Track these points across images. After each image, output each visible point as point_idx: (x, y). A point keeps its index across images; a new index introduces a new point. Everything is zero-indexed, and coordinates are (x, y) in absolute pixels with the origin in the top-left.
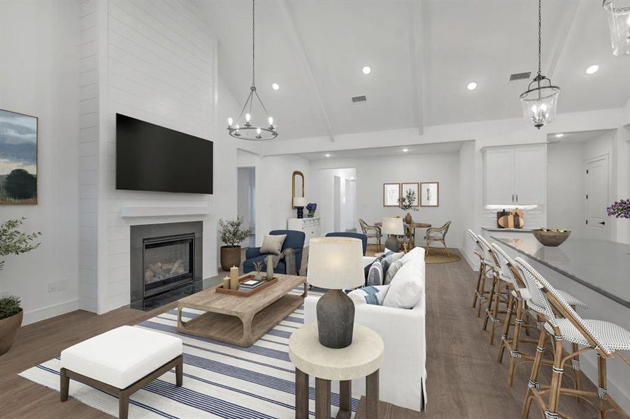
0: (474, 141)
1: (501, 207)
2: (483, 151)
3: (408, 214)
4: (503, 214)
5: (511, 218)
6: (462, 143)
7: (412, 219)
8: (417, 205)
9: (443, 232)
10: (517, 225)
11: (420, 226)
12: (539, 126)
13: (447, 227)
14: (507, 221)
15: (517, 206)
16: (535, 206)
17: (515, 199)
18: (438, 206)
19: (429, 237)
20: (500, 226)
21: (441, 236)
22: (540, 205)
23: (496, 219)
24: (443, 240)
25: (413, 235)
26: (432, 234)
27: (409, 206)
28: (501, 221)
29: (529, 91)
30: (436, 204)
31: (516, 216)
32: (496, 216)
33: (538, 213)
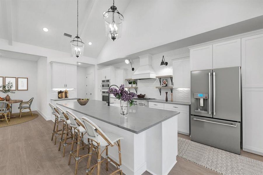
0: (47, 57)
1: (59, 90)
2: (51, 63)
3: (8, 95)
4: (60, 92)
5: (64, 94)
6: (39, 57)
7: (10, 98)
8: (15, 89)
9: (29, 104)
10: (66, 97)
11: (16, 102)
12: (78, 56)
13: (31, 101)
14: (62, 95)
15: (66, 89)
16: (73, 89)
17: (66, 86)
18: (27, 90)
19: (21, 107)
20: (59, 98)
21: (28, 105)
22: (75, 88)
23: (58, 95)
24: (29, 108)
25: (11, 107)
26: (24, 105)
27: (9, 91)
28: (60, 96)
29: (74, 41)
30: (26, 89)
31: (66, 93)
32: (57, 93)
33: (74, 91)
